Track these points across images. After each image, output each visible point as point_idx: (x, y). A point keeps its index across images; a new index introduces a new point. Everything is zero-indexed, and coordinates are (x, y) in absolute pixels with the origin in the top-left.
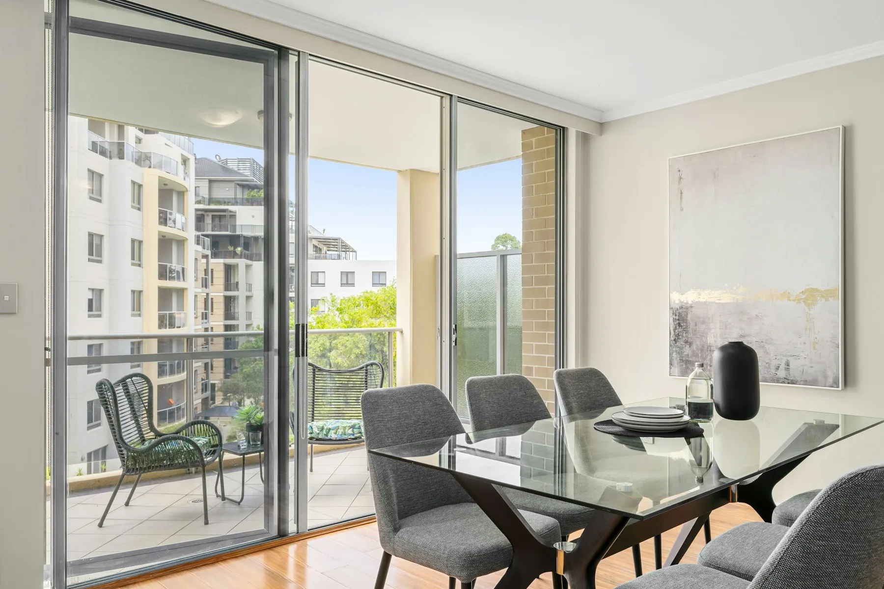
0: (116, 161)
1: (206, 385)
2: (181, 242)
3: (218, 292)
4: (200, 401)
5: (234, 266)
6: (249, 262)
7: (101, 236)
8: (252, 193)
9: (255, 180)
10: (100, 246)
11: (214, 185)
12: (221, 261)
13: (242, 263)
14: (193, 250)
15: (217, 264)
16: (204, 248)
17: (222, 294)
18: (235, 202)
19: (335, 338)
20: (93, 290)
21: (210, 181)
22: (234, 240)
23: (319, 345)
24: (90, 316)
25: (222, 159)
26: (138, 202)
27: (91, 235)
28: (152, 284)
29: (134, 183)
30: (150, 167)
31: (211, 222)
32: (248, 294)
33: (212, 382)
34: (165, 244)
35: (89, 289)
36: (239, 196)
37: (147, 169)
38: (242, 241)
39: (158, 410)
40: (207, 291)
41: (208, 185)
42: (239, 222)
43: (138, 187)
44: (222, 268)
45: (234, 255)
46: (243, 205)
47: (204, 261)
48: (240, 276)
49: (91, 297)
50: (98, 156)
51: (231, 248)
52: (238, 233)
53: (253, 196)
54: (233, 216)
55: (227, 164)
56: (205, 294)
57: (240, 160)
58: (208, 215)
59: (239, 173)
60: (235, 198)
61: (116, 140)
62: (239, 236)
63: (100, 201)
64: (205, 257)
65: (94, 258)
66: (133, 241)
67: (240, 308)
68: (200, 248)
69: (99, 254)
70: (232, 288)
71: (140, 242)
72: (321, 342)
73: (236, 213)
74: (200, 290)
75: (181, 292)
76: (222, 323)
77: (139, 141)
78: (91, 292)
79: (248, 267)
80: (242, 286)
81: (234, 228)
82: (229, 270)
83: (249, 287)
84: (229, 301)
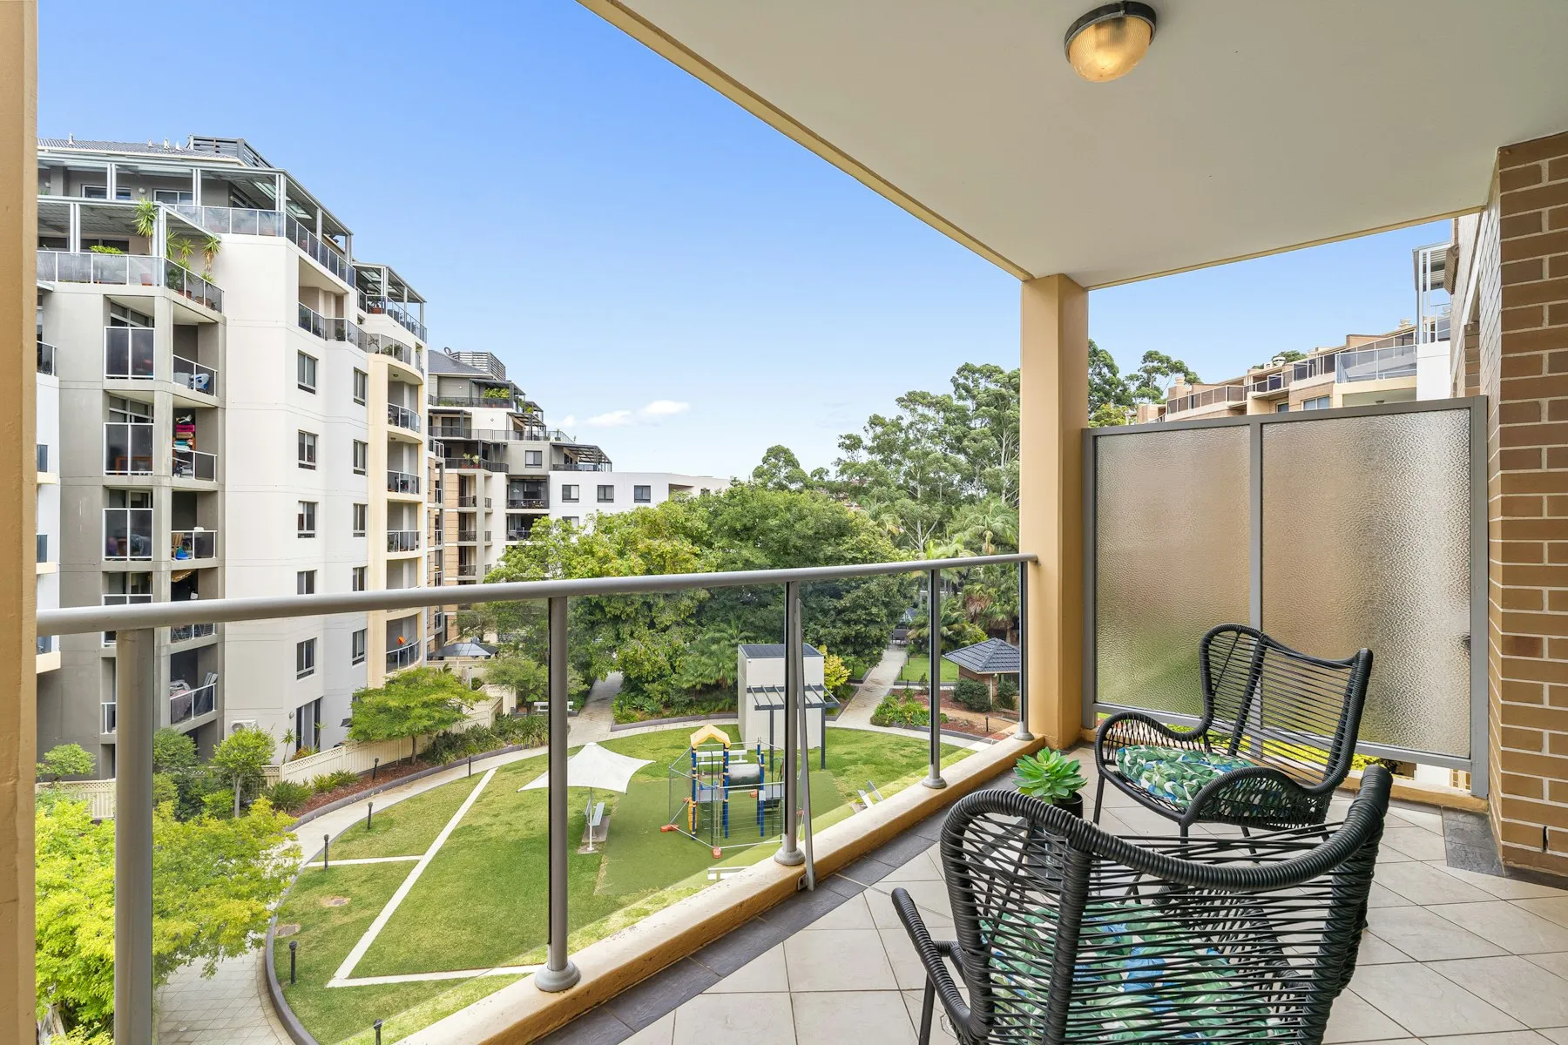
0: (333, 342)
1: (439, 617)
2: (414, 446)
3: (451, 508)
4: (433, 637)
5: (470, 477)
6: (488, 473)
7: (314, 436)
8: (491, 393)
9: (494, 377)
10: (312, 450)
11: (445, 383)
12: (455, 471)
13: (480, 473)
14: (426, 455)
15: (451, 475)
16: (437, 455)
17: (456, 510)
18: (471, 404)
19: (605, 563)
20: (304, 503)
21: (440, 378)
22: (470, 447)
23: (587, 570)
24: (300, 536)
25: (453, 352)
26: (361, 397)
27: (302, 434)
28: (378, 497)
29: (356, 371)
30: (377, 353)
31: (440, 425)
32: (488, 510)
33: (446, 614)
34: (396, 447)
35: (300, 502)
36: (475, 395)
37: (373, 355)
38: (480, 448)
39: (387, 651)
40: (441, 506)
41: (436, 382)
42: (475, 426)
43: (361, 376)
44: (456, 479)
45: (472, 465)
46: (479, 406)
47: (438, 471)
48: (478, 490)
49: (302, 513)
50: (310, 335)
51: (467, 457)
52: (474, 438)
53: (492, 396)
54: (468, 419)
55: (459, 358)
56: (438, 510)
57: (475, 354)
58: (437, 418)
59: (475, 369)
60: (471, 398)
61: (332, 316)
62: (476, 443)
63: (313, 392)
64: (438, 466)
65: (305, 462)
66: (356, 443)
67: (479, 527)
68: (433, 455)
69: (312, 457)
70: (467, 503)
71: (364, 445)
72: (589, 566)
73: (471, 414)
74: (433, 505)
75: (413, 506)
76: (456, 545)
77: (361, 321)
78: (302, 504)
79: (487, 478)
80: (480, 502)
81: (469, 433)
82: (464, 482)
83: (488, 503)
84: (464, 519)
